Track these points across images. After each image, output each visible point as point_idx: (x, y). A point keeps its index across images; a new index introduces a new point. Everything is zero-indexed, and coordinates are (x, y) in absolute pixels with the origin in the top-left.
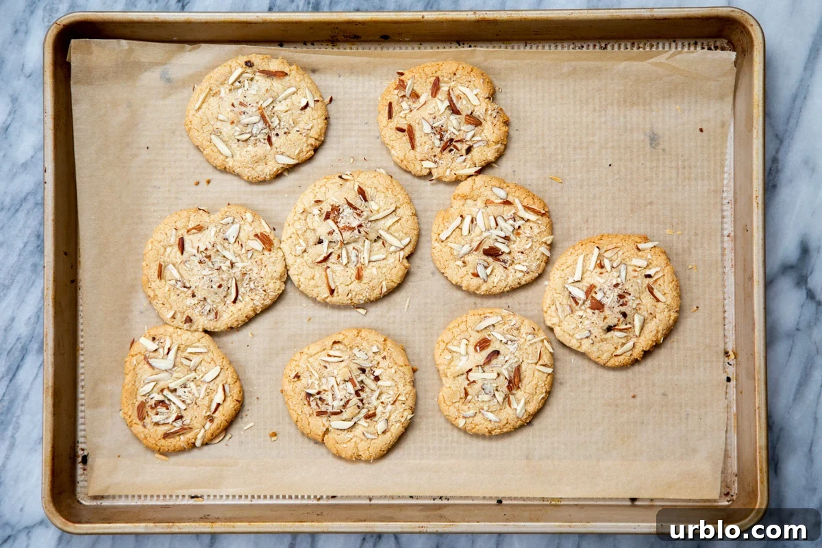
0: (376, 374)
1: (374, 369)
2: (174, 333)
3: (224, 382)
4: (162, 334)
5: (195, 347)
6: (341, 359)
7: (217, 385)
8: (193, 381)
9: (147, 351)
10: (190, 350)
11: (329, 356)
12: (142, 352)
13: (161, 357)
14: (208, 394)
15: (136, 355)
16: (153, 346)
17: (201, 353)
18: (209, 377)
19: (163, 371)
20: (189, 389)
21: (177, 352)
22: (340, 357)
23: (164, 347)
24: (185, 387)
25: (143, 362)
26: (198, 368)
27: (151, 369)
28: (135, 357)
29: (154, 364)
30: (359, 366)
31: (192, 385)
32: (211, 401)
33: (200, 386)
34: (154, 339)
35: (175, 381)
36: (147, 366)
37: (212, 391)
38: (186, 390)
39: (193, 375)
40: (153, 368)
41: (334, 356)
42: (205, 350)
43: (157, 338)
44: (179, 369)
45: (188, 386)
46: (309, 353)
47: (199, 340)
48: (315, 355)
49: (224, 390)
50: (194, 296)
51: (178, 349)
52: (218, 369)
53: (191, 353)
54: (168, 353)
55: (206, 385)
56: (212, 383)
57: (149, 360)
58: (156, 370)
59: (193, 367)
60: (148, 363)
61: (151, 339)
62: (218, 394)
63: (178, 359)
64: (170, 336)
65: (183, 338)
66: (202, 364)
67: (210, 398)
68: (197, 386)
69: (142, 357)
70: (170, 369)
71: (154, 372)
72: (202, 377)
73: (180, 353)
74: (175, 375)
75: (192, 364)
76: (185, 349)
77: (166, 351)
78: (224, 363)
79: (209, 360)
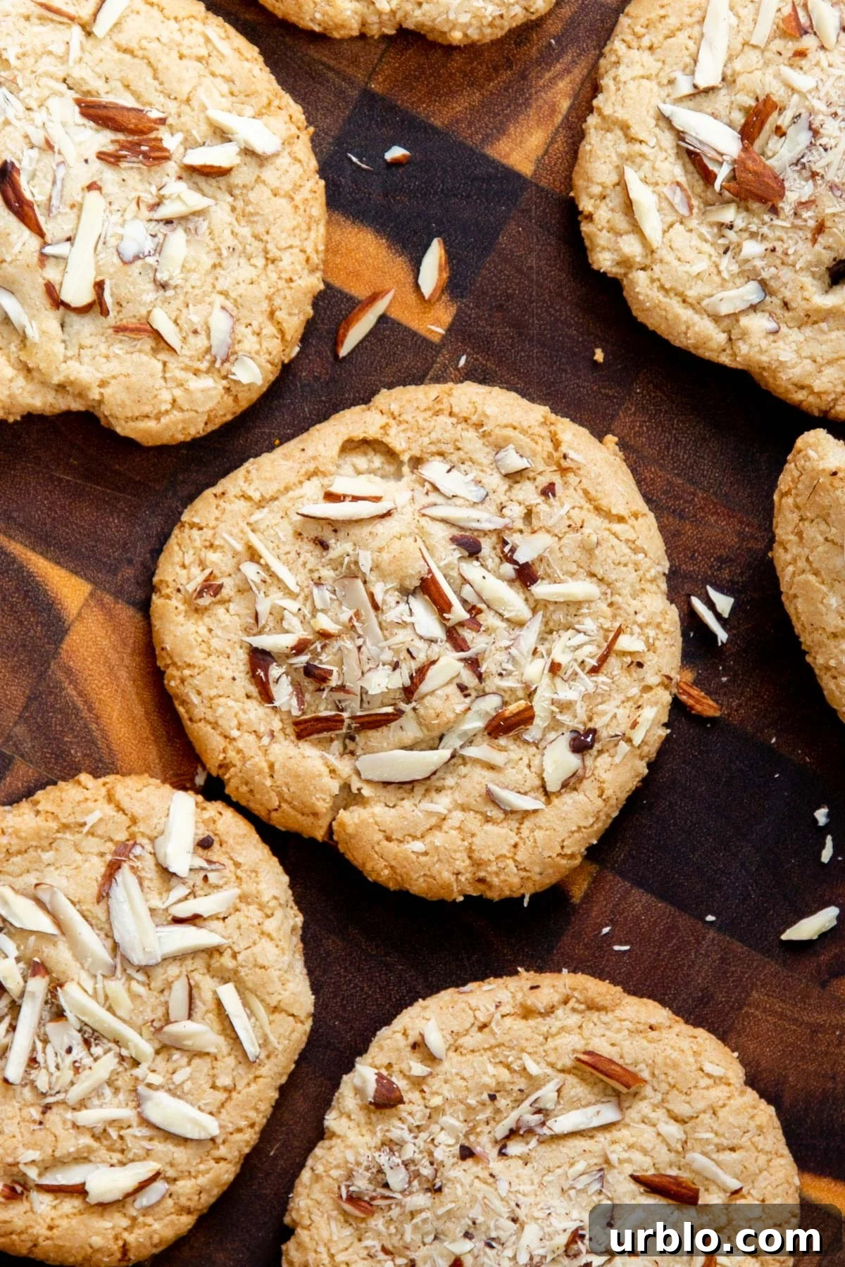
0: (521, 557)
1: (514, 539)
2: (261, 907)
3: (171, 1173)
4: (237, 865)
5: (246, 1004)
6: (380, 508)
7: (148, 1152)
8: (122, 1058)
9: (152, 840)
10: (228, 994)
11: (331, 497)
12: (141, 827)
13: (156, 903)
14: (100, 1135)
15: (120, 808)
16: (181, 858)
17: (235, 1040)
18: (164, 1108)
19: (109, 935)
20: (88, 1061)
21: (195, 953)
22: (377, 499)
23: (193, 894)
24: (87, 1043)
25: (110, 846)
26: (177, 1056)
27: (94, 889)
28: (110, 810)
29: (118, 892)
30: (456, 532)
31: (107, 1064)
32: (81, 1158)
33: (117, 1090)
34: (205, 844)
35: (95, 996)
36: (97, 868)
37: (118, 1145)
38: (79, 1052)
39: (143, 1046)
40: (103, 896)
41: (355, 499)
42: (252, 1048)
43: (216, 853)
44: (141, 990)
45: (97, 1050)
46: (251, 493)
47: (275, 1009)
48: (274, 499)
49: (143, 1186)
50: (466, 1153)
51: (212, 952)
52: (211, 1127)
53: (219, 1004)
54: (178, 921)
55: (128, 1113)
56: (146, 1132)
57: (125, 867)
58: (99, 911)
59: (170, 1035)
60: (113, 868)
61: (203, 833)
62: (118, 1170)
63: (173, 970)
64: (243, 898)
65: (255, 949)
66: (196, 1061)
67: (90, 1150)
68: (110, 1083)
69: (121, 836)
70: (126, 960)
71: (90, 905)
72: (149, 1086)
73: (199, 963)
74: (116, 987)
75: (182, 1027)
76: (225, 977)
77: (184, 910)
78: (238, 1137)
79: (224, 1081)
